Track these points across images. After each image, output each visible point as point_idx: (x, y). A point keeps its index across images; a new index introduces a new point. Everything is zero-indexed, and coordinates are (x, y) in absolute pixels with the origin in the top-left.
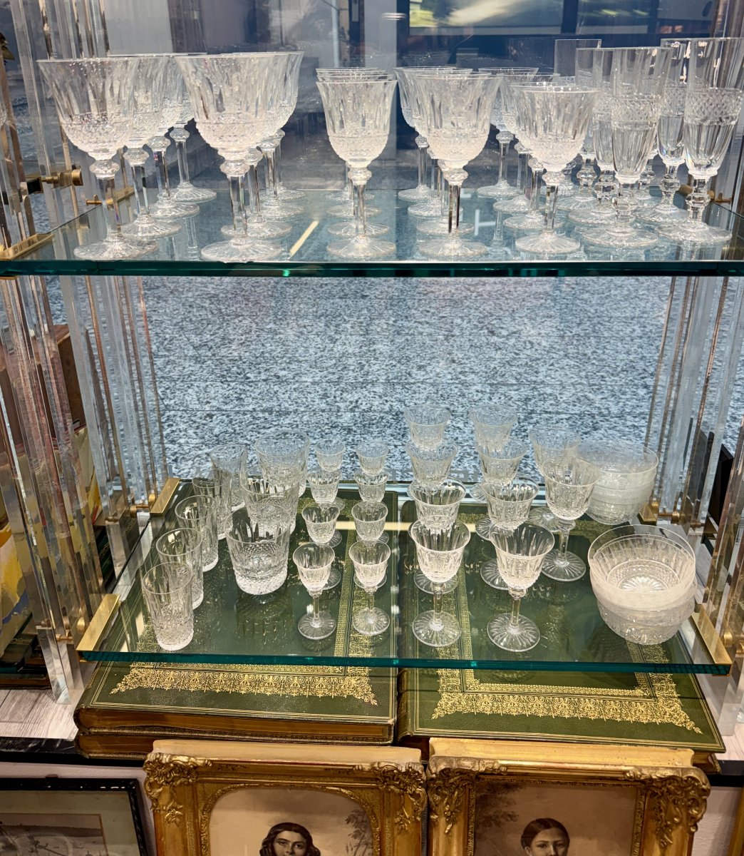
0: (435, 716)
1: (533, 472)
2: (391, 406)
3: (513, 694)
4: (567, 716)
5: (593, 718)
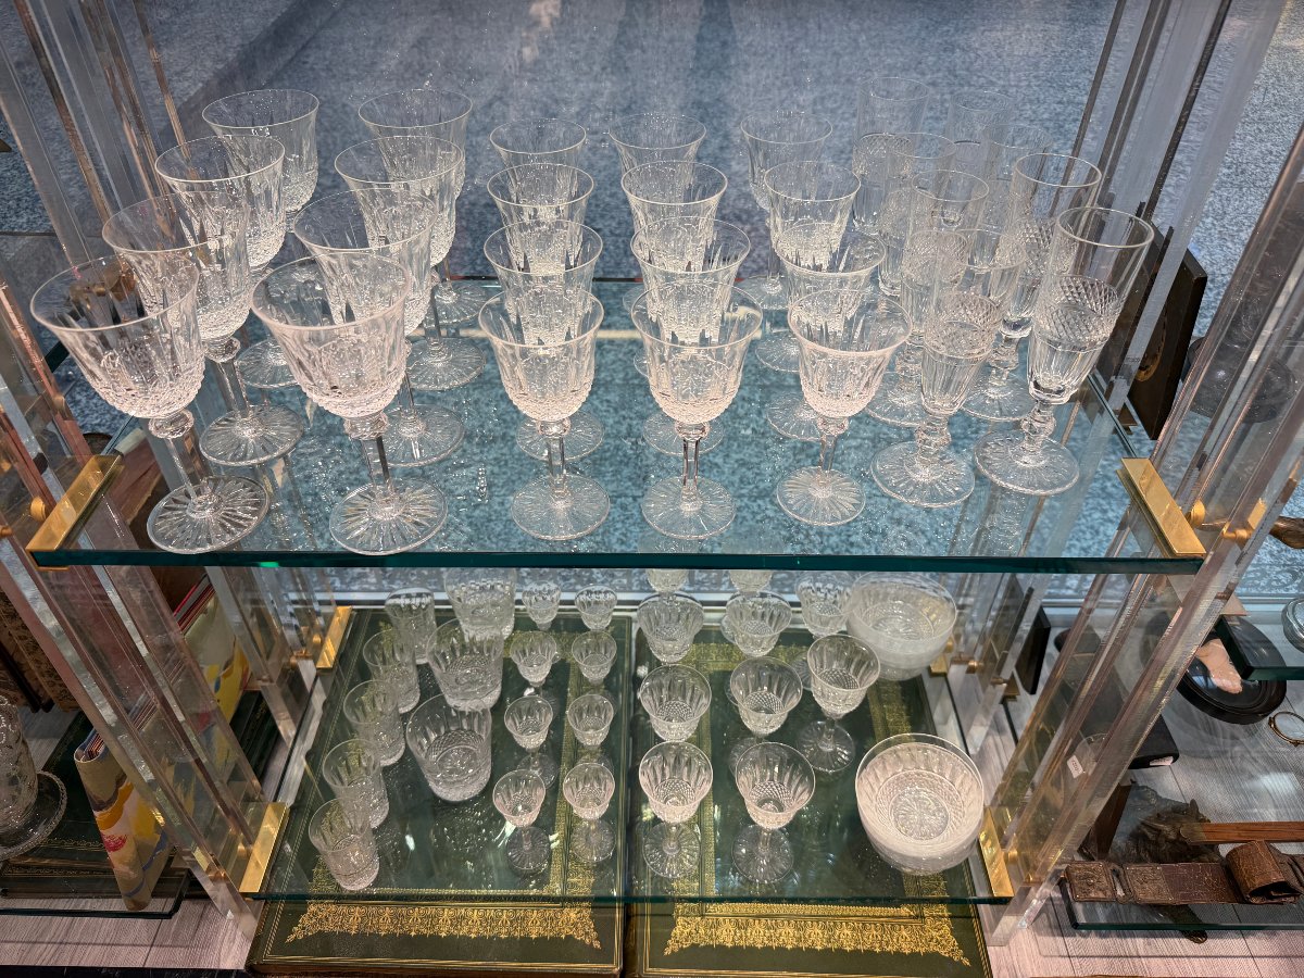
0: (668, 952)
1: (806, 542)
2: (630, 426)
3: (759, 917)
4: (819, 948)
5: (848, 949)
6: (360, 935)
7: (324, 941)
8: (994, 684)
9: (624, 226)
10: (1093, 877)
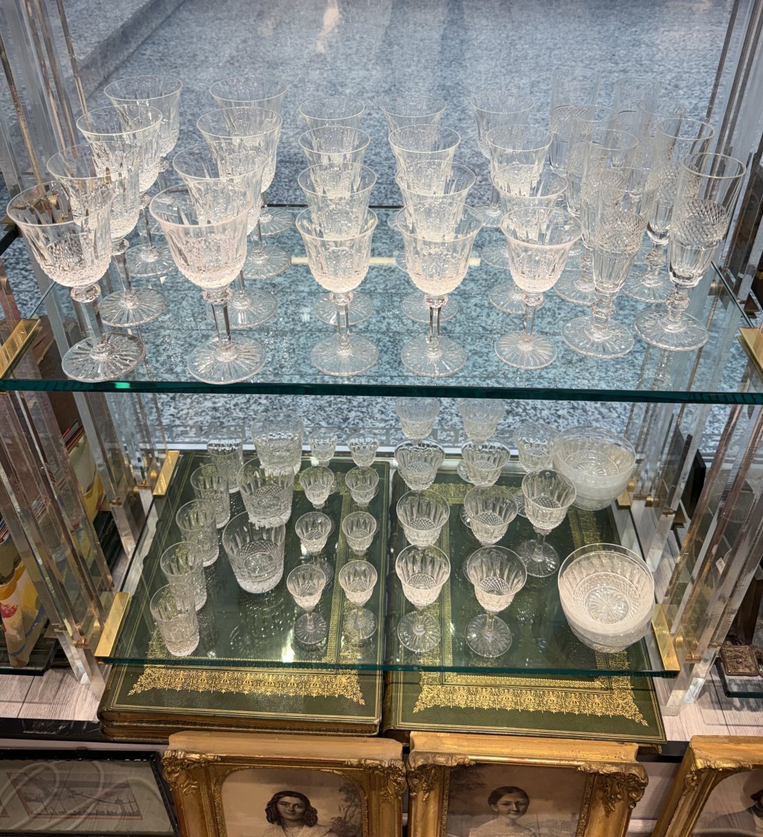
0: (416, 710)
1: (524, 414)
2: (389, 324)
3: (486, 686)
4: (531, 710)
5: (554, 711)
6: (183, 691)
7: (156, 695)
8: (666, 514)
9: (385, 176)
10: (741, 657)
